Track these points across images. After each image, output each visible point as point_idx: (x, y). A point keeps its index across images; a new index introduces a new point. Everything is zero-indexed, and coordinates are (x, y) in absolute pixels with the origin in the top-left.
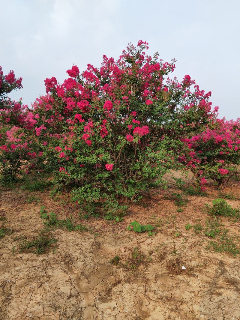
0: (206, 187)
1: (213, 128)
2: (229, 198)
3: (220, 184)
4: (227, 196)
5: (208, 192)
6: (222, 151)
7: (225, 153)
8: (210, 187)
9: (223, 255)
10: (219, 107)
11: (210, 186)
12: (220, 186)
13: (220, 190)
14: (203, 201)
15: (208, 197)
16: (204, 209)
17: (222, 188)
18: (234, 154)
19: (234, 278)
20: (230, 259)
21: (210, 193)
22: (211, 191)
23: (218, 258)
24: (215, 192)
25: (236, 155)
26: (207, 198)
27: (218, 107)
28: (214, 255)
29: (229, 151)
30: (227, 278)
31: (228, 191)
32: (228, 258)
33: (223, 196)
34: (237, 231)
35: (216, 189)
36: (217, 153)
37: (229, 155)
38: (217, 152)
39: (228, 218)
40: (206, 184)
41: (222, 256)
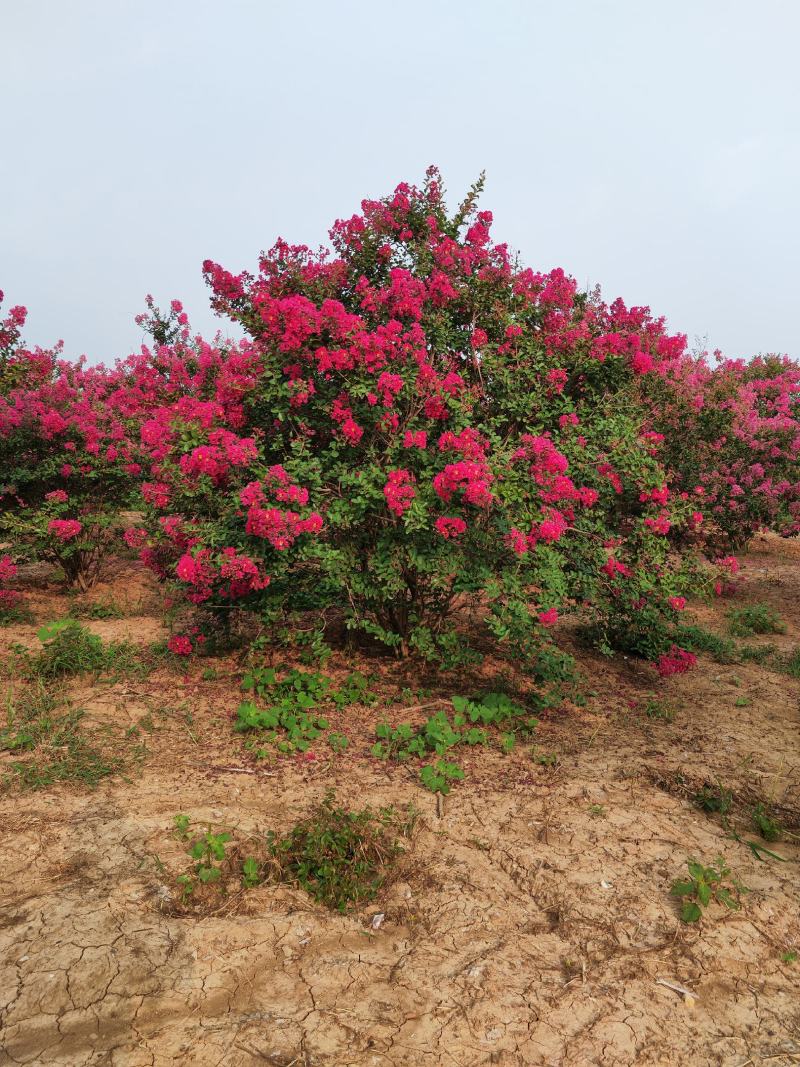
0: (29, 590)
1: (14, 381)
2: (104, 614)
3: (73, 575)
4: (96, 611)
5: (33, 607)
6: (69, 463)
7: (78, 470)
8: (42, 591)
9: (55, 793)
10: (28, 310)
11: (45, 587)
12: (76, 582)
13: (76, 593)
14: (10, 637)
15: (33, 623)
16: (10, 666)
17: (84, 586)
18: (108, 471)
19: (80, 853)
20: (77, 800)
21: (42, 608)
22: (46, 602)
23: (35, 808)
24: (59, 604)
25: (113, 476)
26: (29, 626)
27: (24, 308)
28: (23, 802)
29: (89, 462)
30: (54, 860)
31: (99, 596)
32: (69, 797)
33: (86, 610)
34: (113, 708)
35: (62, 593)
36: (52, 470)
37: (92, 474)
38: (51, 467)
39: (89, 678)
40: (31, 582)
41: (50, 798)
